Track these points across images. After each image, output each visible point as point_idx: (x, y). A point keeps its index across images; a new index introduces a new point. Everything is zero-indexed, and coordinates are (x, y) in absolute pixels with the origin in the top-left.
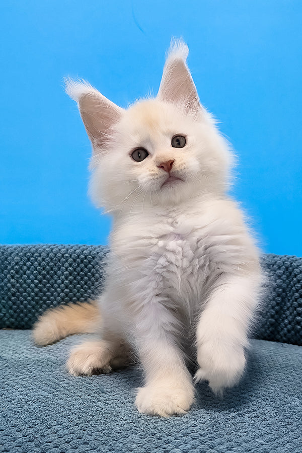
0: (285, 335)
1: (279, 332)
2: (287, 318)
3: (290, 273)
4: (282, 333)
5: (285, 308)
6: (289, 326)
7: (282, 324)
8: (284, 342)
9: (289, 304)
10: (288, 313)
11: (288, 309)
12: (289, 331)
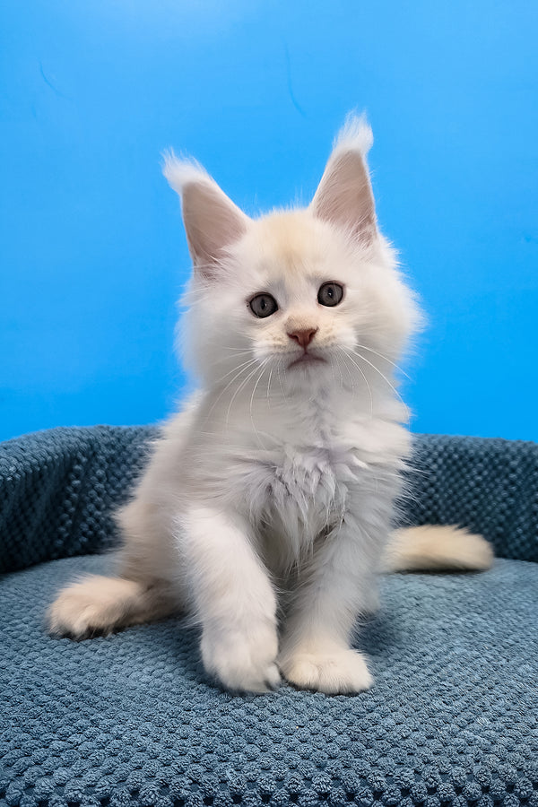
0: (517, 549)
1: (507, 545)
2: (520, 525)
3: (529, 465)
4: (511, 546)
5: (519, 513)
6: (524, 538)
7: (514, 535)
8: (515, 558)
9: (524, 508)
10: (522, 519)
11: (523, 514)
12: (523, 544)
